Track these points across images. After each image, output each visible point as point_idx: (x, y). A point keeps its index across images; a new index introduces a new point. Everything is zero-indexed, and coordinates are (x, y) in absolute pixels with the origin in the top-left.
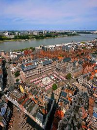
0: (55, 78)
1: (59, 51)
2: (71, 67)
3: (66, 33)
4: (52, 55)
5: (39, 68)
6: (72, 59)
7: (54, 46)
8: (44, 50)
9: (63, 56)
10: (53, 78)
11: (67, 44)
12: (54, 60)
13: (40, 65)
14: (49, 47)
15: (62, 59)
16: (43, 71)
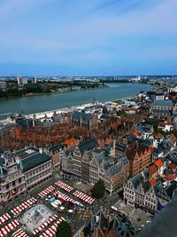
0: (64, 203)
1: (65, 124)
2: (100, 162)
3: (76, 83)
4: (48, 138)
5: (9, 180)
6: (99, 141)
7: (50, 115)
8: (25, 126)
9: (77, 138)
10: (55, 204)
11: (83, 108)
12: (54, 149)
13: (13, 170)
14: (38, 117)
15: (74, 144)
16: (24, 189)
